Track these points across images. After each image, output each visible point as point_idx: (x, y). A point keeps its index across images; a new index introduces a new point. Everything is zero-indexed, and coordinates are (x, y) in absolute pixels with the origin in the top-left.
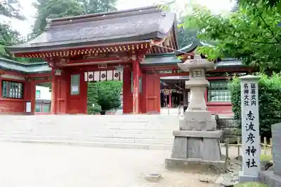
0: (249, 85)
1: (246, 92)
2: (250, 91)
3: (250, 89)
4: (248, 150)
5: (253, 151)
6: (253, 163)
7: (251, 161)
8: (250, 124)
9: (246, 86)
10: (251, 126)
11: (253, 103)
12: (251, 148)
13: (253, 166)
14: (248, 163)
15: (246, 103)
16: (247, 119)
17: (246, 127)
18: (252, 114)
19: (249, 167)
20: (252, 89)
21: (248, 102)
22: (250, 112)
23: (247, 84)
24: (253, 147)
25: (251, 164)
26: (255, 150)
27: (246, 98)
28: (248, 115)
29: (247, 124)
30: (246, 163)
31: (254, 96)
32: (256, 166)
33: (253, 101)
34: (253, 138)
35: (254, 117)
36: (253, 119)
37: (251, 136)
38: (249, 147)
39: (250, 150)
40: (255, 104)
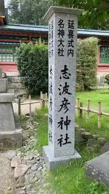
0: (66, 23)
1: (61, 33)
2: (67, 33)
3: (66, 29)
4: (61, 123)
5: (67, 123)
6: (66, 140)
7: (64, 137)
8: (64, 85)
9: (61, 23)
10: (66, 88)
11: (71, 52)
12: (65, 120)
13: (66, 143)
14: (60, 141)
15: (60, 52)
16: (61, 78)
17: (59, 89)
18: (67, 69)
19: (61, 146)
20: (70, 29)
21: (62, 51)
22: (65, 66)
23: (63, 21)
24: (67, 117)
25: (64, 141)
26: (70, 121)
27: (61, 43)
28: (62, 71)
29: (61, 85)
30: (58, 140)
31: (72, 41)
32: (70, 142)
33: (70, 50)
34: (67, 105)
35: (70, 74)
36: (68, 78)
37: (65, 102)
38: (62, 118)
39: (63, 122)
40: (73, 54)
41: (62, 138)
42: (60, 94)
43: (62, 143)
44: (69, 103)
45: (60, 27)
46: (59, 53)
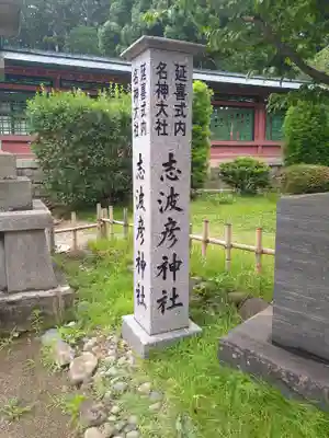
0: (171, 69)
1: (162, 89)
2: (172, 89)
3: (172, 83)
4: (163, 268)
5: (175, 266)
6: (175, 296)
7: (169, 294)
8: (168, 193)
9: (161, 70)
10: (172, 199)
11: (181, 127)
12: (170, 261)
13: (174, 305)
14: (162, 302)
15: (160, 127)
16: (162, 179)
17: (160, 201)
18: (175, 162)
19: (163, 311)
20: (178, 82)
21: (165, 125)
22: (171, 155)
23: (165, 65)
24: (175, 255)
25: (169, 303)
26: (180, 262)
27: (162, 110)
28: (165, 165)
29: (162, 194)
30: (158, 301)
31: (183, 105)
32: (180, 304)
33: (180, 123)
34: (175, 232)
35: (179, 172)
36: (176, 178)
37: (170, 227)
38: (165, 258)
39: (168, 266)
40: (184, 130)
41: (165, 297)
42: (161, 210)
43: (166, 306)
44: (178, 229)
45: (161, 78)
46: (158, 128)
